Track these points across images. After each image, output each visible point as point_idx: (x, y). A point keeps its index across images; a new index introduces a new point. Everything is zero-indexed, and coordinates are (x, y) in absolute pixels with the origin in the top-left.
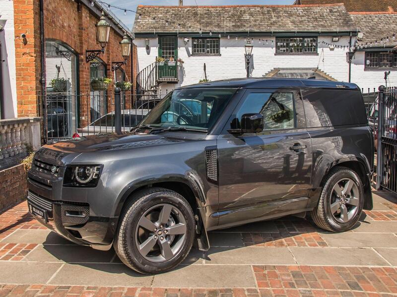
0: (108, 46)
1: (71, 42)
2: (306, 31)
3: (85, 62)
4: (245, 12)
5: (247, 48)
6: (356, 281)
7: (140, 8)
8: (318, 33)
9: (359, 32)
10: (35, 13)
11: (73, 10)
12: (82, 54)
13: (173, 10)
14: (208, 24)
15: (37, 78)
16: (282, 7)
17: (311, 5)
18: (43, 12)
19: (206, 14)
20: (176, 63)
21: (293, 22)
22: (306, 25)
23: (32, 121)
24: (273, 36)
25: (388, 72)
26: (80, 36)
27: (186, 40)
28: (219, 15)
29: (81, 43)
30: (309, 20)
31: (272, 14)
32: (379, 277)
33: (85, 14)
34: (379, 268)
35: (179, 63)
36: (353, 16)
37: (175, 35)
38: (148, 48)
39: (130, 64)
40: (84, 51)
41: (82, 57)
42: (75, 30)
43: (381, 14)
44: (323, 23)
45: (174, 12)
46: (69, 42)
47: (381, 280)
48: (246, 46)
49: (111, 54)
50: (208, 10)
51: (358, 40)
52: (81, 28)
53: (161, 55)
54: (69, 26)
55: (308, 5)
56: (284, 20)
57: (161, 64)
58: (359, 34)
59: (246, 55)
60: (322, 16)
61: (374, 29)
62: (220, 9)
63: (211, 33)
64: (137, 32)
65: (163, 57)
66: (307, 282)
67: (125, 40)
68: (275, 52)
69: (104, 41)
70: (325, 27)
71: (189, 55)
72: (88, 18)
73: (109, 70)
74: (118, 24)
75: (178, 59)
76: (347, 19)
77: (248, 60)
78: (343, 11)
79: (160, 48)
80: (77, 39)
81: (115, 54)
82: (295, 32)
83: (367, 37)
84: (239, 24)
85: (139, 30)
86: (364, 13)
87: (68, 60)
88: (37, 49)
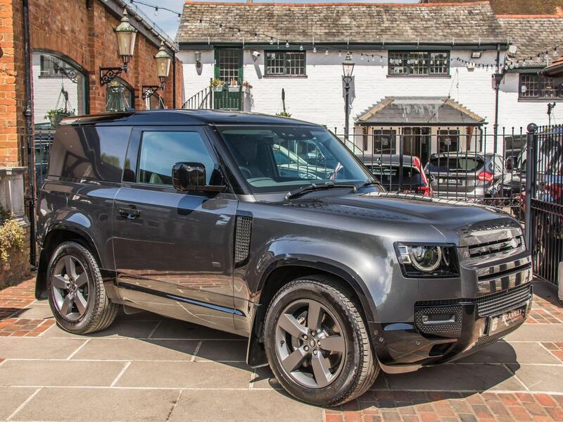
0: (137, 62)
1: (75, 54)
2: (432, 42)
3: (98, 85)
4: (343, 13)
5: (346, 67)
6: (474, 414)
7: (188, 6)
8: (451, 45)
9: (511, 44)
10: (16, 10)
11: (80, 7)
12: (93, 73)
13: (237, 9)
14: (287, 31)
15: (18, 109)
16: (399, 6)
17: (442, 4)
18: (27, 7)
19: (286, 15)
20: (241, 88)
21: (414, 29)
22: (433, 34)
23: (10, 173)
24: (385, 49)
25: (552, 104)
26: (91, 46)
27: (256, 53)
28: (305, 17)
29: (92, 56)
30: (438, 25)
31: (384, 17)
32: (507, 407)
33: (98, 12)
34: (511, 394)
35: (244, 89)
36: (502, 20)
37: (239, 47)
38: (199, 65)
39: (172, 89)
40: (97, 69)
41: (94, 77)
42: (82, 37)
43: (543, 18)
44: (458, 31)
45: (238, 12)
46: (73, 55)
47: (510, 412)
48: (344, 64)
49: (141, 73)
50: (290, 10)
51: (510, 57)
52: (91, 33)
53: (219, 75)
54: (73, 31)
55: (437, 4)
56: (401, 25)
57: (217, 90)
58: (511, 47)
59: (344, 78)
60: (457, 20)
61: (533, 40)
62: (308, 8)
63: (287, 44)
64: (183, 41)
65: (222, 79)
66: (401, 415)
67: (162, 54)
68: (387, 73)
69: (127, 53)
70: (461, 36)
71: (260, 77)
72: (104, 20)
73: (138, 97)
74: (152, 28)
75: (244, 82)
76: (493, 25)
77: (347, 85)
78: (489, 14)
79: (216, 66)
80: (85, 49)
81: (147, 74)
82: (416, 44)
83: (523, 52)
84: (334, 31)
85: (186, 38)
86: (520, 16)
87: (73, 82)
88: (18, 64)
